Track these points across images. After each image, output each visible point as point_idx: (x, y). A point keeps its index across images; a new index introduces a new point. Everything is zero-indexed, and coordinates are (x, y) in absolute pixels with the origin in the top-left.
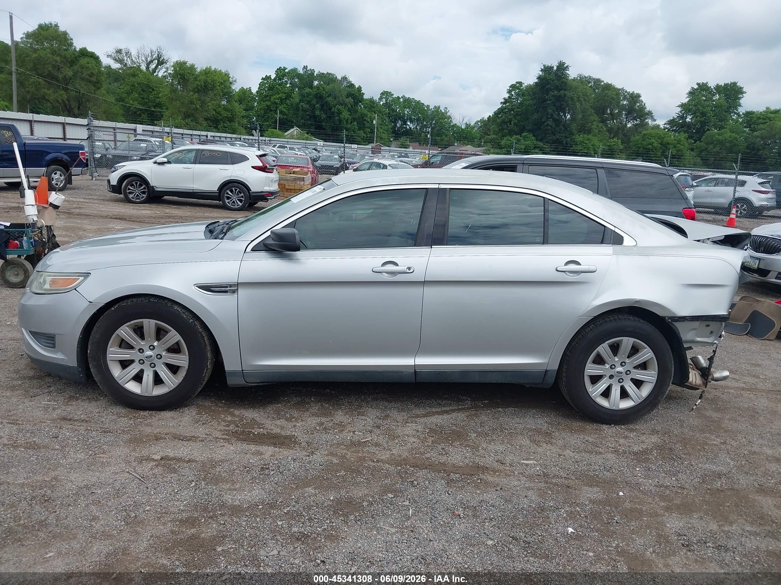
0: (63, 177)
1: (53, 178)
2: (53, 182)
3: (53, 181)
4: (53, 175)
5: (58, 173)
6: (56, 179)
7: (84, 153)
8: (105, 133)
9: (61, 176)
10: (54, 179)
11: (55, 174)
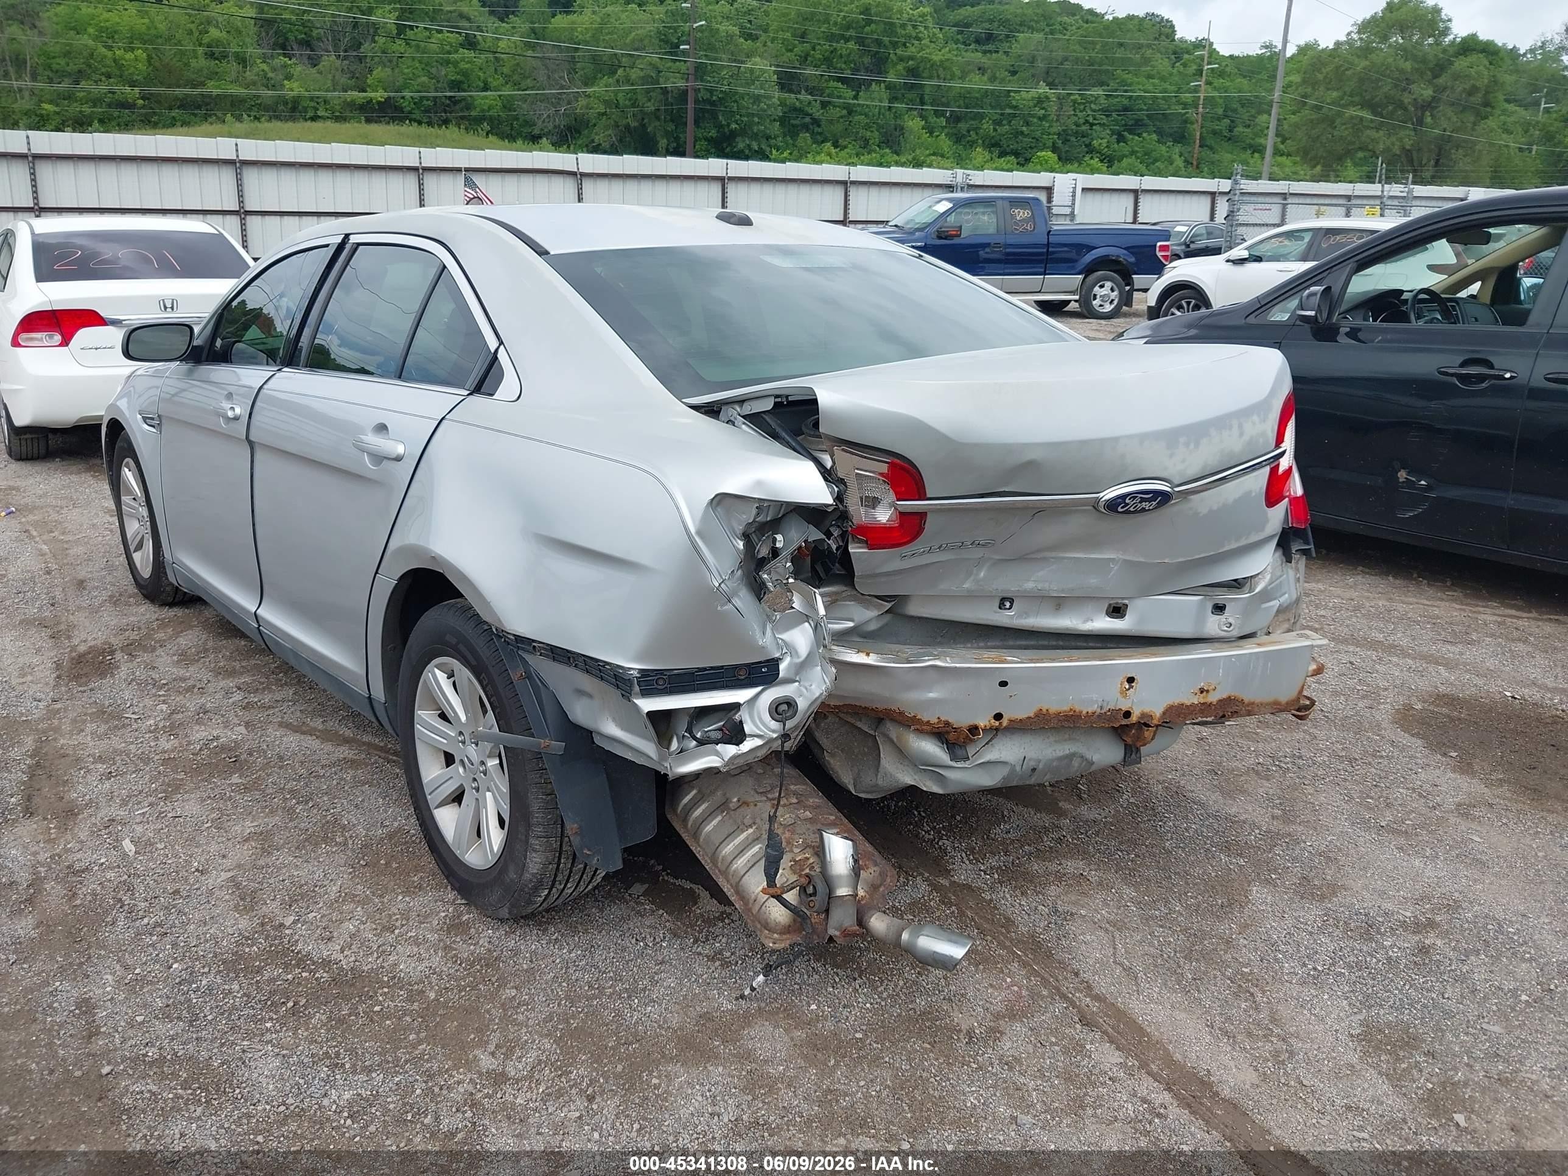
0: (1116, 293)
1: (1095, 296)
2: (1094, 302)
3: (1095, 299)
4: (1097, 288)
5: (1108, 284)
6: (1101, 296)
7: (1168, 246)
8: (1259, 206)
9: (1112, 290)
10: (1098, 297)
11: (1102, 287)
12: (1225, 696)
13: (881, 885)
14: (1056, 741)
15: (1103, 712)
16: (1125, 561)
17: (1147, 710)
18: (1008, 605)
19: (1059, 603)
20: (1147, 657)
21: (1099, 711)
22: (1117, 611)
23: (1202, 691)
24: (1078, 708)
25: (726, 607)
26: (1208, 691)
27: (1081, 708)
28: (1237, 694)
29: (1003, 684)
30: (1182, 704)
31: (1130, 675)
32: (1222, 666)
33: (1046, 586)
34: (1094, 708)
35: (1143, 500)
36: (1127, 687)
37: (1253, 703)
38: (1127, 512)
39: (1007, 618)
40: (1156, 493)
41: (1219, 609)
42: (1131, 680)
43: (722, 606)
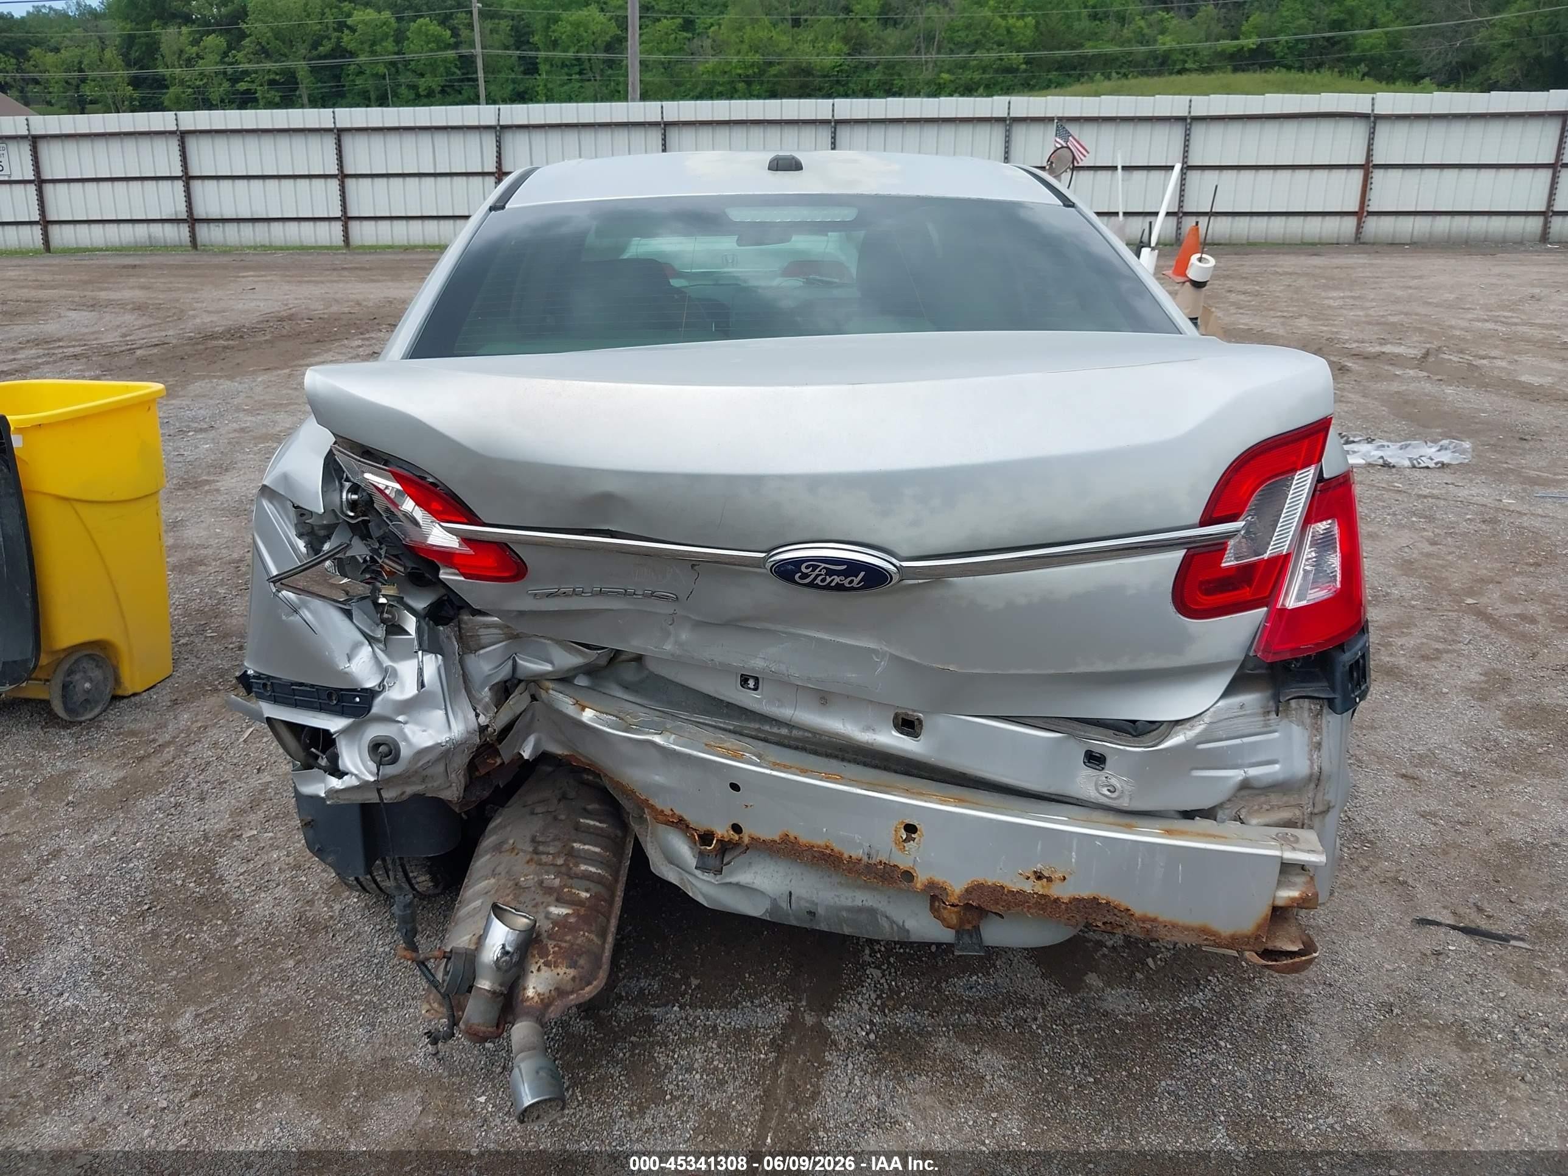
12: (1085, 894)
13: (572, 992)
14: (840, 884)
15: (872, 862)
16: (894, 658)
17: (939, 878)
18: (751, 683)
19: (824, 698)
20: (942, 802)
21: (865, 859)
22: (908, 725)
23: (1039, 877)
24: (837, 847)
25: (292, 618)
26: (1049, 879)
27: (843, 850)
28: (1111, 898)
29: (735, 787)
30: (1002, 887)
31: (907, 821)
32: (1075, 847)
33: (783, 668)
34: (858, 853)
35: (830, 573)
36: (904, 837)
37: (1155, 920)
38: (812, 585)
39: (749, 699)
40: (853, 567)
41: (1095, 760)
42: (911, 829)
43: (287, 615)
